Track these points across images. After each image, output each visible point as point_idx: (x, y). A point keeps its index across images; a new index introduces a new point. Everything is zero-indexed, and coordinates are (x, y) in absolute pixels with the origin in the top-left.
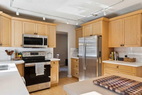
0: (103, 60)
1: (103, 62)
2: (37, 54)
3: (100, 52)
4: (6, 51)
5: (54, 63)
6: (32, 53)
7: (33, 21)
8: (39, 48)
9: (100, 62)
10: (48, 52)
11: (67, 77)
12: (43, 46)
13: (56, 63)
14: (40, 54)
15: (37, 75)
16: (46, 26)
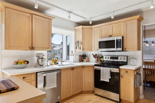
2: (117, 58)
4: (93, 54)
5: (127, 72)
6: (112, 58)
7: (107, 23)
10: (131, 57)
13: (129, 73)
14: (119, 58)
15: (101, 80)
16: (122, 24)
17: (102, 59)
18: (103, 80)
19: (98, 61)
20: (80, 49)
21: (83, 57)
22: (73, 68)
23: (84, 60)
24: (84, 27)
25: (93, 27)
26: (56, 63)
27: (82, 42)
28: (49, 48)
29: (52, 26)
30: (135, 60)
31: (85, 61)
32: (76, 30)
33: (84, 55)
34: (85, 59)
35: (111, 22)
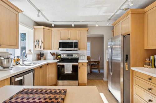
0: (132, 67)
1: (132, 68)
2: (72, 55)
3: (127, 55)
4: (51, 53)
5: (83, 64)
6: (68, 55)
7: (66, 29)
8: (71, 50)
9: (127, 69)
10: (81, 55)
11: (103, 80)
12: (74, 48)
13: (84, 65)
14: (74, 55)
15: (65, 73)
16: (78, 31)
17: (59, 57)
18: (67, 73)
19: (56, 58)
20: (41, 48)
21: (41, 56)
22: (41, 67)
23: (41, 58)
24: (45, 27)
25: (53, 29)
26: (18, 63)
27: (42, 41)
28: (16, 46)
29: (19, 23)
30: (83, 56)
31: (43, 59)
32: (34, 29)
33: (42, 53)
34: (43, 57)
35: (70, 29)
